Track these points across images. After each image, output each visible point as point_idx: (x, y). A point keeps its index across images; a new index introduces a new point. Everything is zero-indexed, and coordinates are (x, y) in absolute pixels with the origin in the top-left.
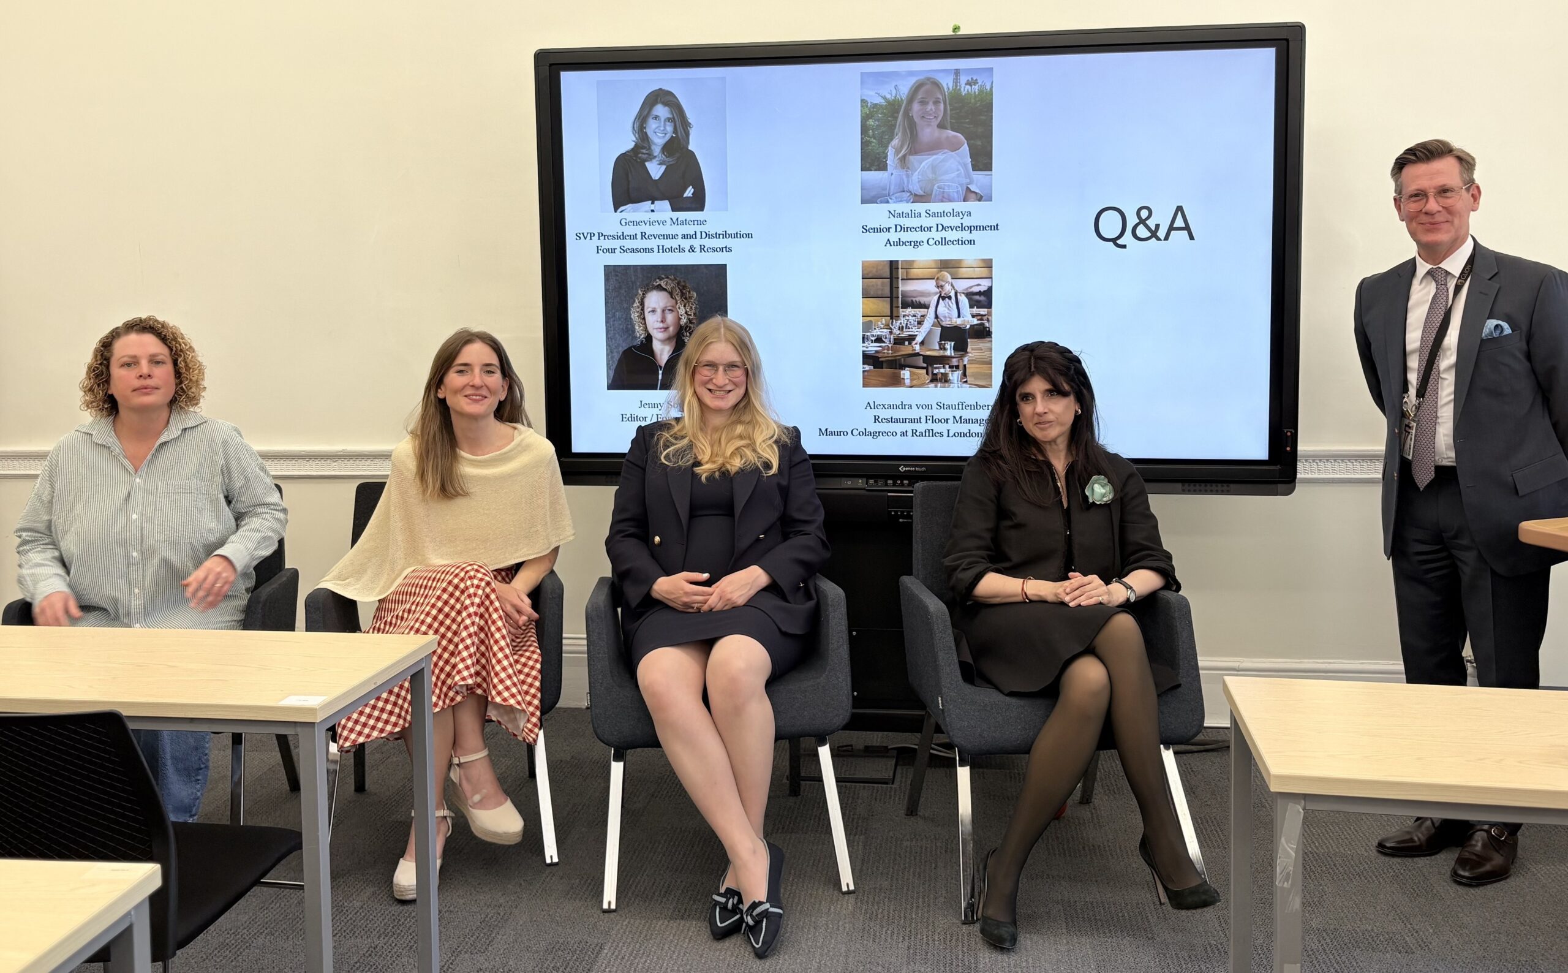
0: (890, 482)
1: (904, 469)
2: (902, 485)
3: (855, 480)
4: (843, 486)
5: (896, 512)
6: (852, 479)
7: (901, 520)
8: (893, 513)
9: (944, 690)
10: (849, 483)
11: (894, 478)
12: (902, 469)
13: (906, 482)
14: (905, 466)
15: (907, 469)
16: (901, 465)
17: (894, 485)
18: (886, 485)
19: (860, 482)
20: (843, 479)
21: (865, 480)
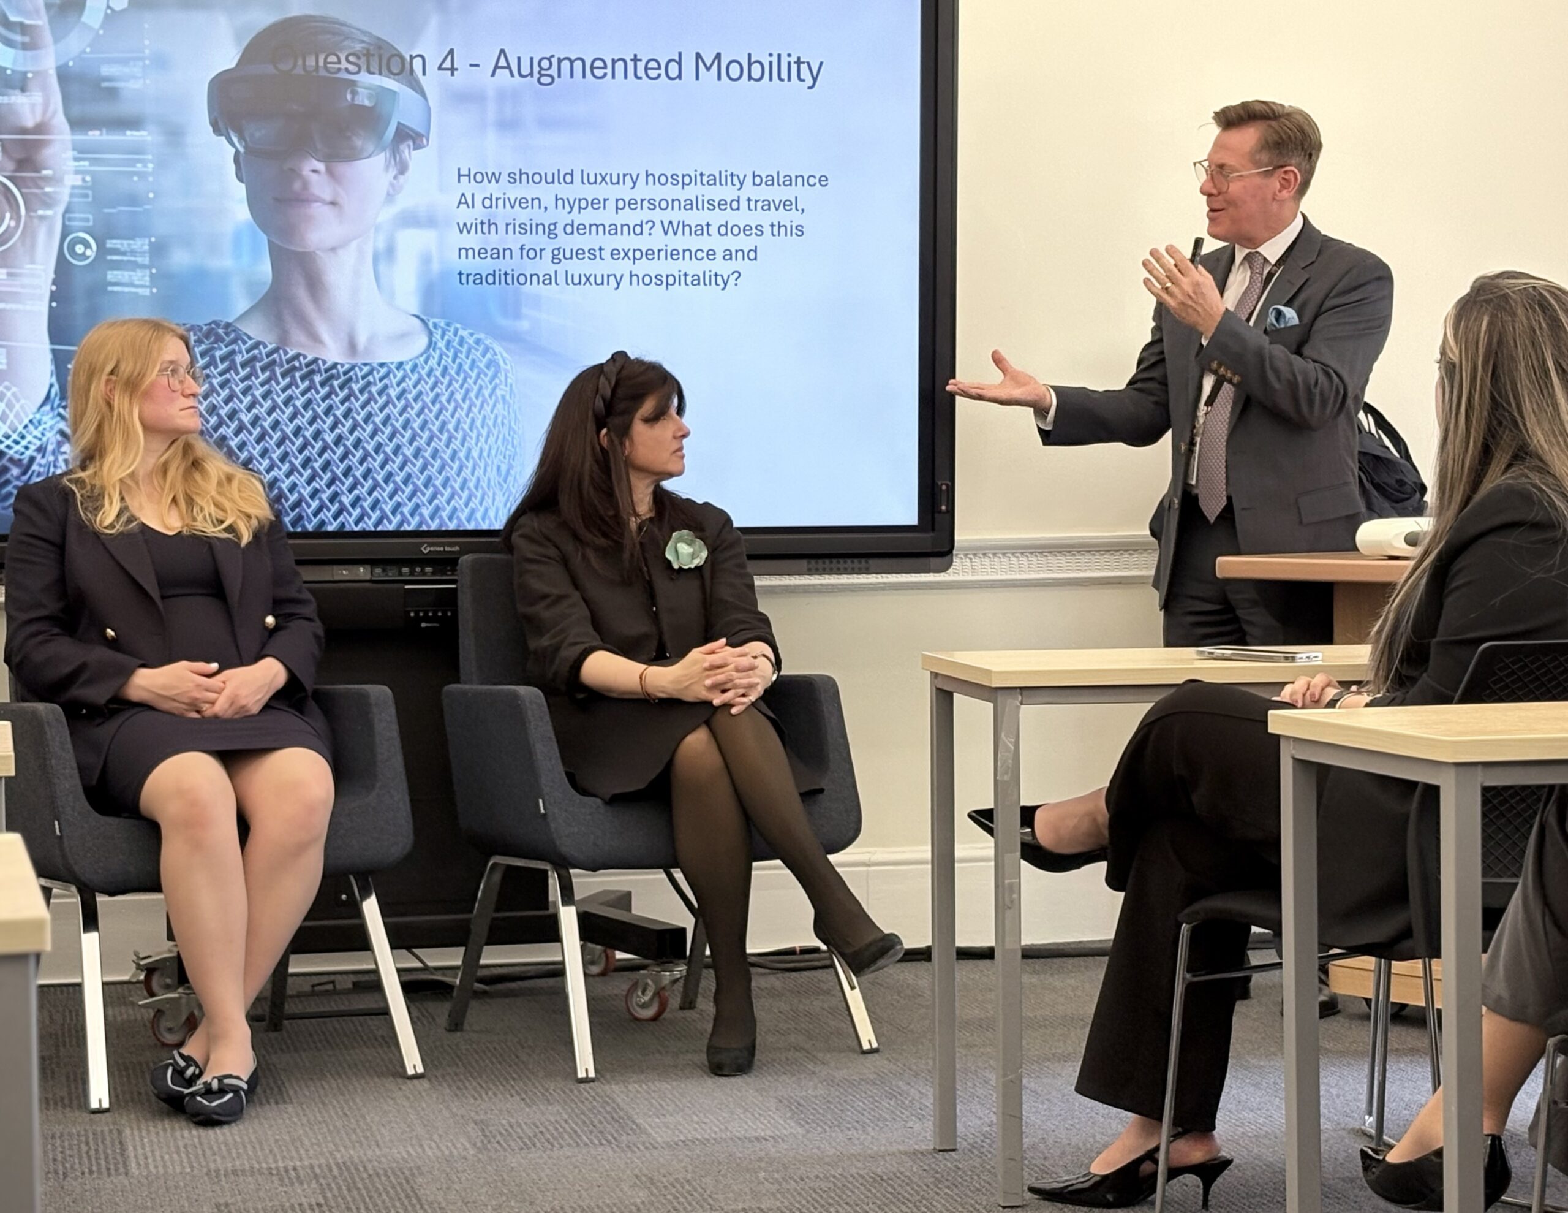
0: (405, 570)
1: (428, 549)
2: (423, 573)
3: (353, 568)
4: (337, 578)
5: (417, 613)
6: (350, 567)
7: (423, 625)
8: (412, 614)
9: (546, 790)
10: (344, 573)
11: (411, 563)
12: (426, 550)
13: (428, 569)
14: (430, 545)
15: (432, 549)
16: (423, 544)
17: (412, 573)
18: (400, 574)
19: (362, 572)
20: (335, 567)
21: (368, 567)
